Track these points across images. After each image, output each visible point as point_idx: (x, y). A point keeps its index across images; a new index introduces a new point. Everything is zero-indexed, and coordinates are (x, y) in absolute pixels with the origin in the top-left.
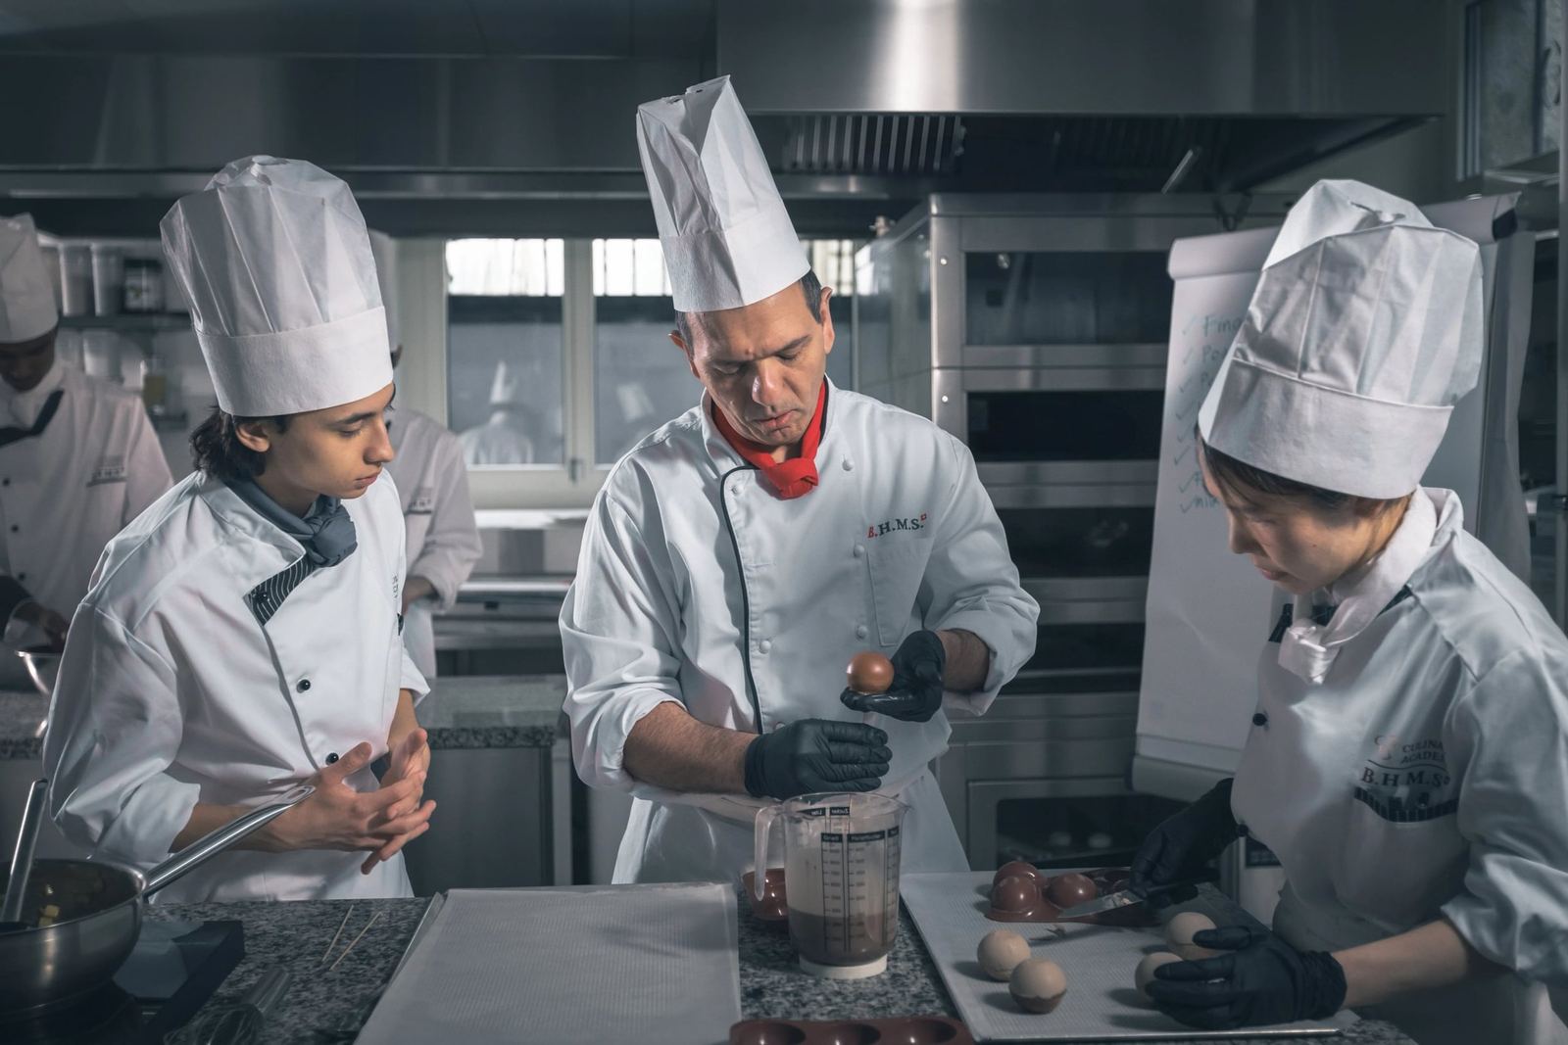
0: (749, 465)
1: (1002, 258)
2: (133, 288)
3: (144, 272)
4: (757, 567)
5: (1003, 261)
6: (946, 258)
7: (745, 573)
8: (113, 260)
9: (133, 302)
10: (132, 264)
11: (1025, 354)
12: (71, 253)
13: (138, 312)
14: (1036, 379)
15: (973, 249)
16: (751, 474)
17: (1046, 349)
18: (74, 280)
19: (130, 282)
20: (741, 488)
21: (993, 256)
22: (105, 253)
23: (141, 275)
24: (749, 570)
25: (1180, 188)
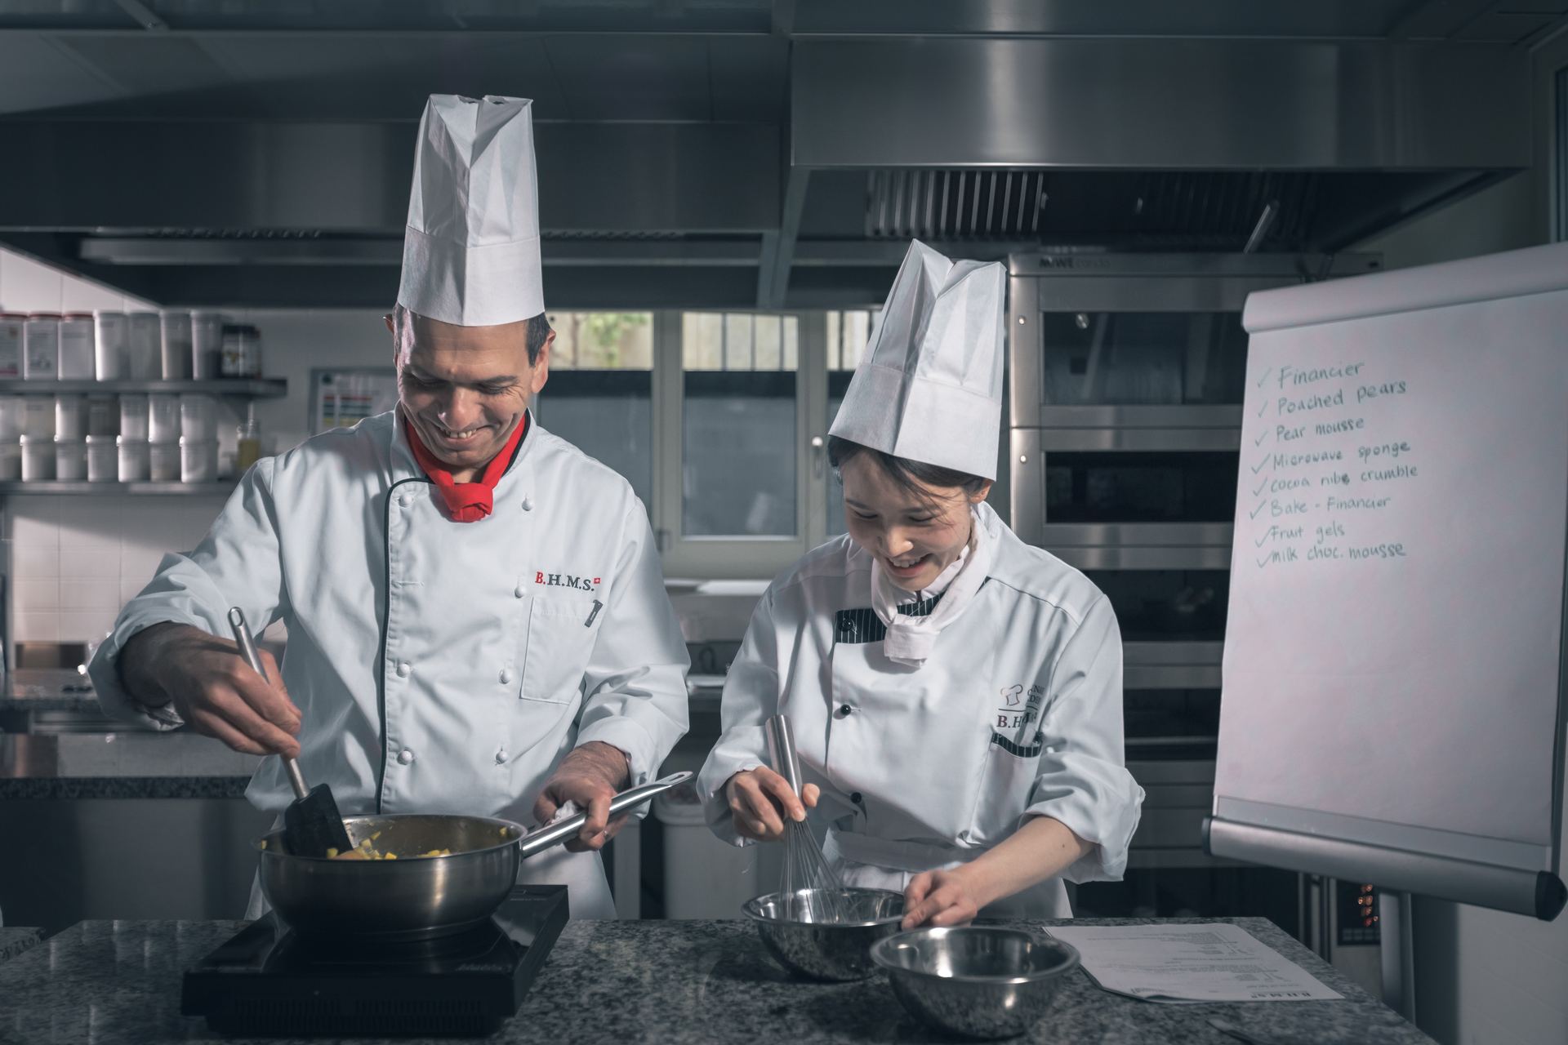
0: (427, 479)
1: (1080, 318)
2: (229, 353)
3: (241, 338)
4: (404, 585)
5: (1082, 321)
6: (1024, 318)
7: (392, 588)
8: (211, 326)
9: (228, 367)
10: (230, 330)
11: (1107, 414)
12: (171, 320)
13: (235, 377)
14: (1118, 439)
15: (1050, 309)
16: (424, 487)
17: (1127, 409)
18: (173, 345)
19: (228, 347)
20: (408, 499)
21: (1071, 316)
22: (204, 320)
23: (237, 341)
24: (395, 586)
25: (1261, 248)
